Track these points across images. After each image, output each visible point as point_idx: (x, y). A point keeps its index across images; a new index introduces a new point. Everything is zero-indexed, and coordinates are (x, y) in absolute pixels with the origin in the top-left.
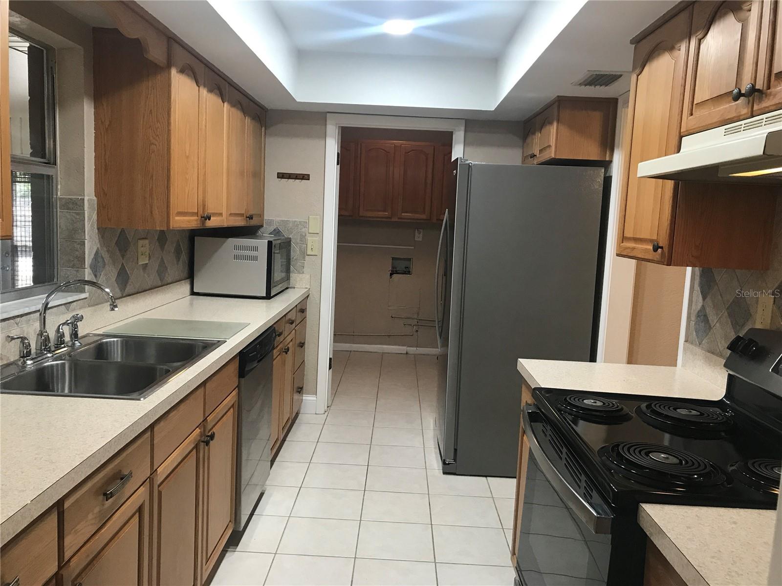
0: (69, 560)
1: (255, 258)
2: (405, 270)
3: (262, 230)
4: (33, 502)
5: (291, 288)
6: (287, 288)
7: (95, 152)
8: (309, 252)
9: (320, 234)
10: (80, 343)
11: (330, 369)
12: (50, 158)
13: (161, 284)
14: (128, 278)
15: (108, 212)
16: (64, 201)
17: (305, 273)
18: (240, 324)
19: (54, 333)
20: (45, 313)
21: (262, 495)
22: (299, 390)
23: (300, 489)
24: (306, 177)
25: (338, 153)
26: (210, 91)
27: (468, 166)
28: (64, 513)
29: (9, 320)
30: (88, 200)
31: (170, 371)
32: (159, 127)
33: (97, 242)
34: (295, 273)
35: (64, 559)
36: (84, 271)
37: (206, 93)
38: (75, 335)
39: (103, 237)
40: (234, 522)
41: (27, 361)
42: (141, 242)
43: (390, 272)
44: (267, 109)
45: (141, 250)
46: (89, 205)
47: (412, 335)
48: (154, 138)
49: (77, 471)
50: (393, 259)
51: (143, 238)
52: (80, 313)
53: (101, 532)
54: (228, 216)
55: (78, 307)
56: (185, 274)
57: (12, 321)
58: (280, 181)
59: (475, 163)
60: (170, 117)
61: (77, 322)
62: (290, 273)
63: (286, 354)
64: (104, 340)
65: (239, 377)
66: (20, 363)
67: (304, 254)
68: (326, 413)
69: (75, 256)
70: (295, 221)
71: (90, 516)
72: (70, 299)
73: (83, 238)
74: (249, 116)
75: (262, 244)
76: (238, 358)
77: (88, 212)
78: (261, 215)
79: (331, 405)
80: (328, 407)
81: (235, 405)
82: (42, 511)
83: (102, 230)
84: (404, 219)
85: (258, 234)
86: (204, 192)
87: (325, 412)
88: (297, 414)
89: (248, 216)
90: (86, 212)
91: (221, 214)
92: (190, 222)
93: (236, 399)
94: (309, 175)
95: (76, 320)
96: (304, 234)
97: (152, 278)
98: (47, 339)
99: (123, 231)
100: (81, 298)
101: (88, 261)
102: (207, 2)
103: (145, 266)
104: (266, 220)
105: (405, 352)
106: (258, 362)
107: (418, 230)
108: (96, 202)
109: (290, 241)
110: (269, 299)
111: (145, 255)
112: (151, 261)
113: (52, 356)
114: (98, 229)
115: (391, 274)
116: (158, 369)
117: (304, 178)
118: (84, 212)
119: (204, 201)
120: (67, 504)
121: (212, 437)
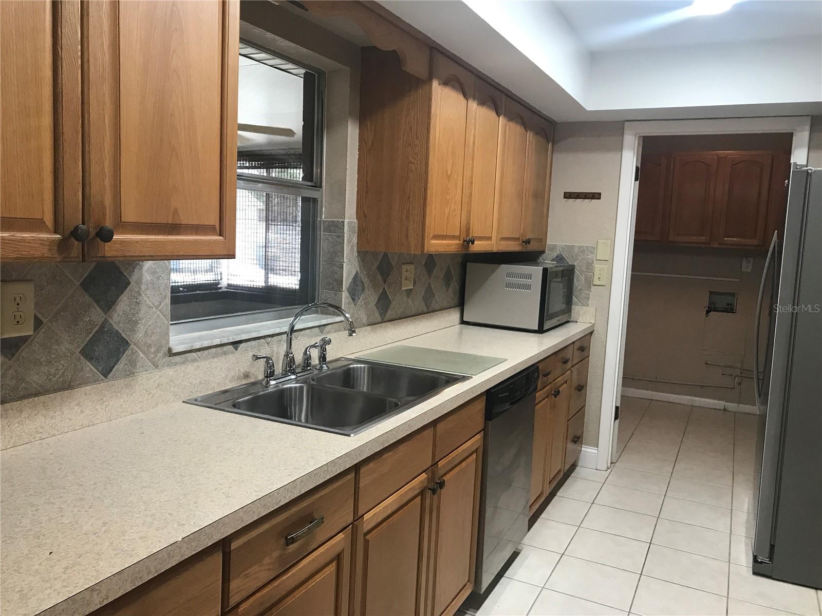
0: (238, 605)
1: (528, 287)
2: (727, 307)
3: (544, 256)
4: (185, 540)
5: (572, 322)
6: (568, 322)
7: (358, 174)
8: (596, 282)
9: (609, 262)
10: (327, 367)
11: (616, 418)
12: (317, 182)
13: (428, 310)
14: (390, 303)
15: (367, 235)
16: (327, 223)
17: (590, 305)
18: (497, 359)
19: (302, 354)
20: (291, 335)
21: (515, 555)
22: (576, 439)
23: (561, 557)
24: (596, 196)
25: (637, 168)
26: (482, 103)
27: (806, 173)
28: (230, 554)
29: (259, 339)
30: (348, 223)
31: (398, 405)
32: (417, 145)
33: (356, 266)
34: (579, 306)
35: (229, 604)
36: (342, 294)
37: (476, 106)
38: (323, 358)
39: (363, 261)
40: (473, 583)
41: (271, 382)
42: (405, 267)
43: (707, 309)
44: (557, 122)
45: (404, 274)
46: (349, 227)
47: (734, 388)
48: (413, 157)
49: (246, 510)
50: (711, 293)
51: (409, 263)
52: (329, 337)
53: (282, 579)
54: (499, 240)
55: (333, 330)
56: (456, 301)
57: (263, 340)
58: (566, 201)
59: (816, 169)
60: (429, 133)
61: (325, 345)
62: (571, 305)
63: (555, 397)
64: (351, 366)
65: (485, 420)
66: (264, 383)
67: (589, 284)
68: (609, 470)
69: (334, 279)
70: (581, 246)
71: (267, 560)
72: (324, 322)
73: (342, 261)
74: (531, 130)
75: (536, 272)
76: (485, 397)
77: (347, 235)
78: (542, 240)
79: (616, 462)
80: (612, 463)
81: (479, 450)
82: (196, 550)
83: (363, 254)
84: (727, 245)
85: (539, 261)
86: (469, 212)
87: (608, 468)
88: (574, 467)
89: (524, 240)
90: (345, 235)
91: (490, 238)
92: (450, 246)
93: (480, 443)
94: (600, 193)
95: (325, 343)
96: (590, 261)
97: (417, 303)
98: (292, 360)
99: (386, 255)
100: (335, 321)
101: (346, 284)
102: (462, 2)
103: (409, 292)
104: (549, 244)
105: (722, 408)
106: (512, 404)
107: (746, 259)
108: (356, 225)
109: (574, 269)
110: (542, 333)
111: (409, 280)
112: (416, 286)
113: (296, 378)
114: (358, 252)
115: (708, 312)
116: (388, 402)
117: (595, 197)
118: (344, 235)
119: (468, 224)
120: (234, 545)
121: (441, 485)
